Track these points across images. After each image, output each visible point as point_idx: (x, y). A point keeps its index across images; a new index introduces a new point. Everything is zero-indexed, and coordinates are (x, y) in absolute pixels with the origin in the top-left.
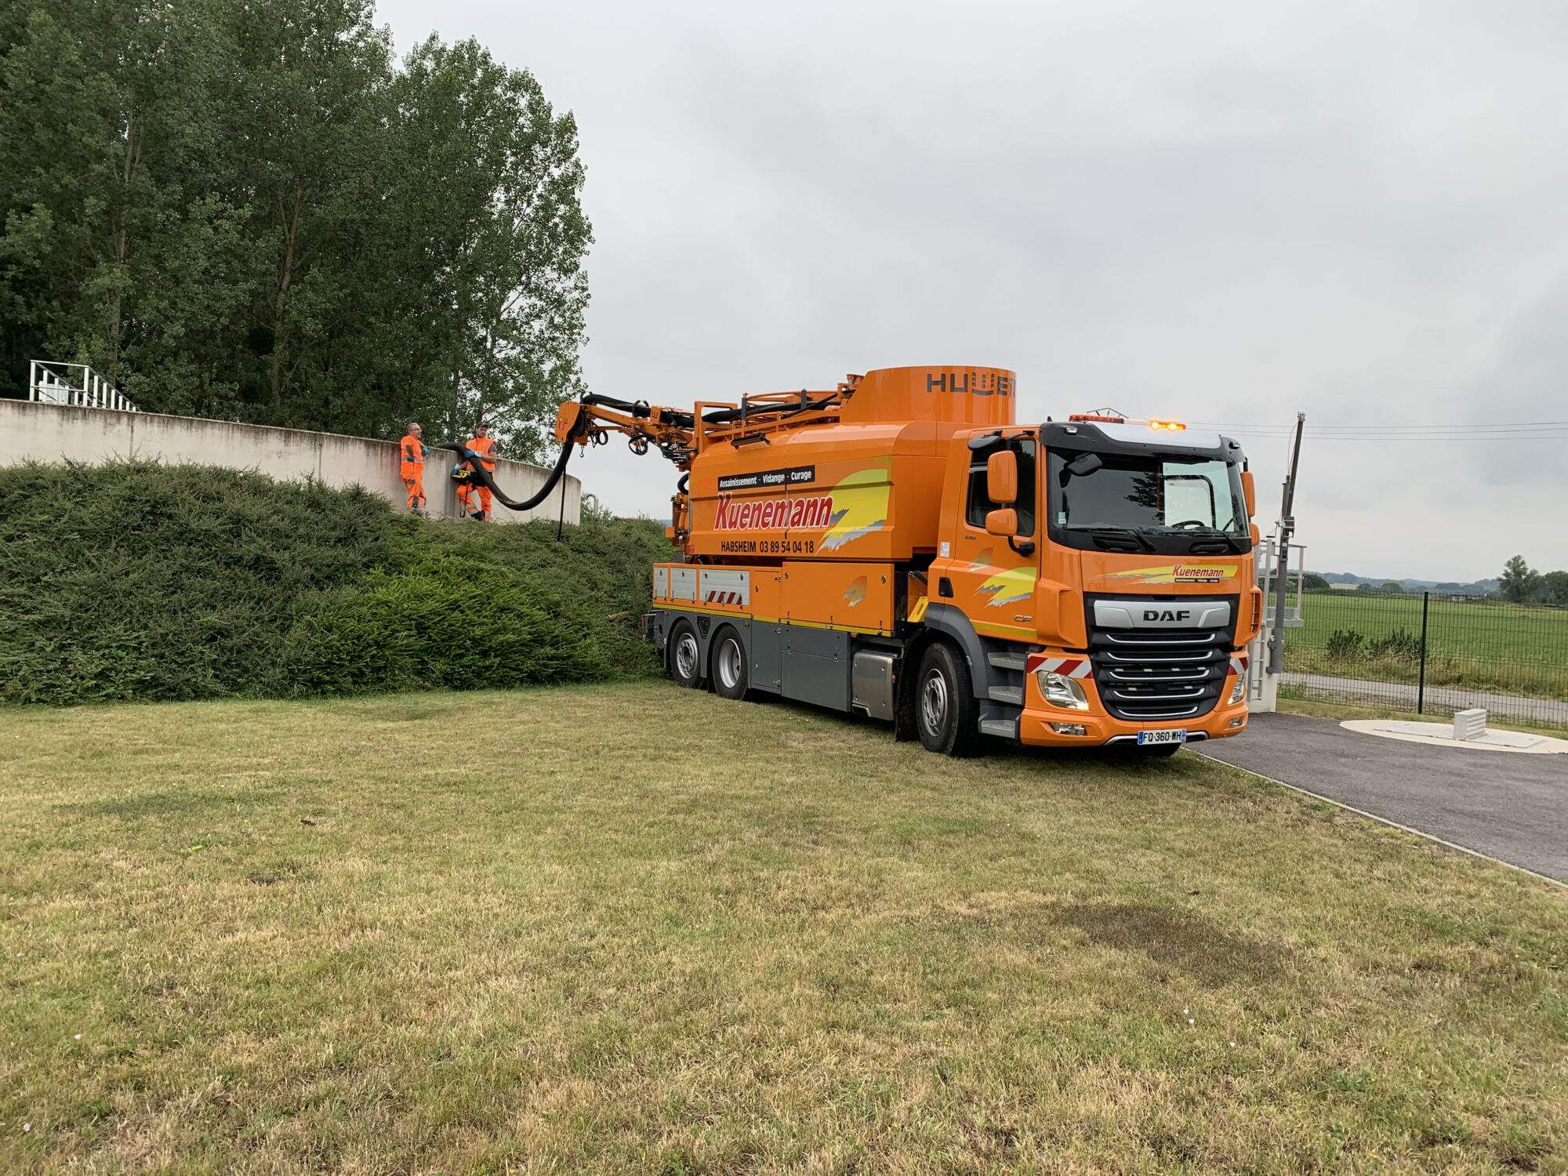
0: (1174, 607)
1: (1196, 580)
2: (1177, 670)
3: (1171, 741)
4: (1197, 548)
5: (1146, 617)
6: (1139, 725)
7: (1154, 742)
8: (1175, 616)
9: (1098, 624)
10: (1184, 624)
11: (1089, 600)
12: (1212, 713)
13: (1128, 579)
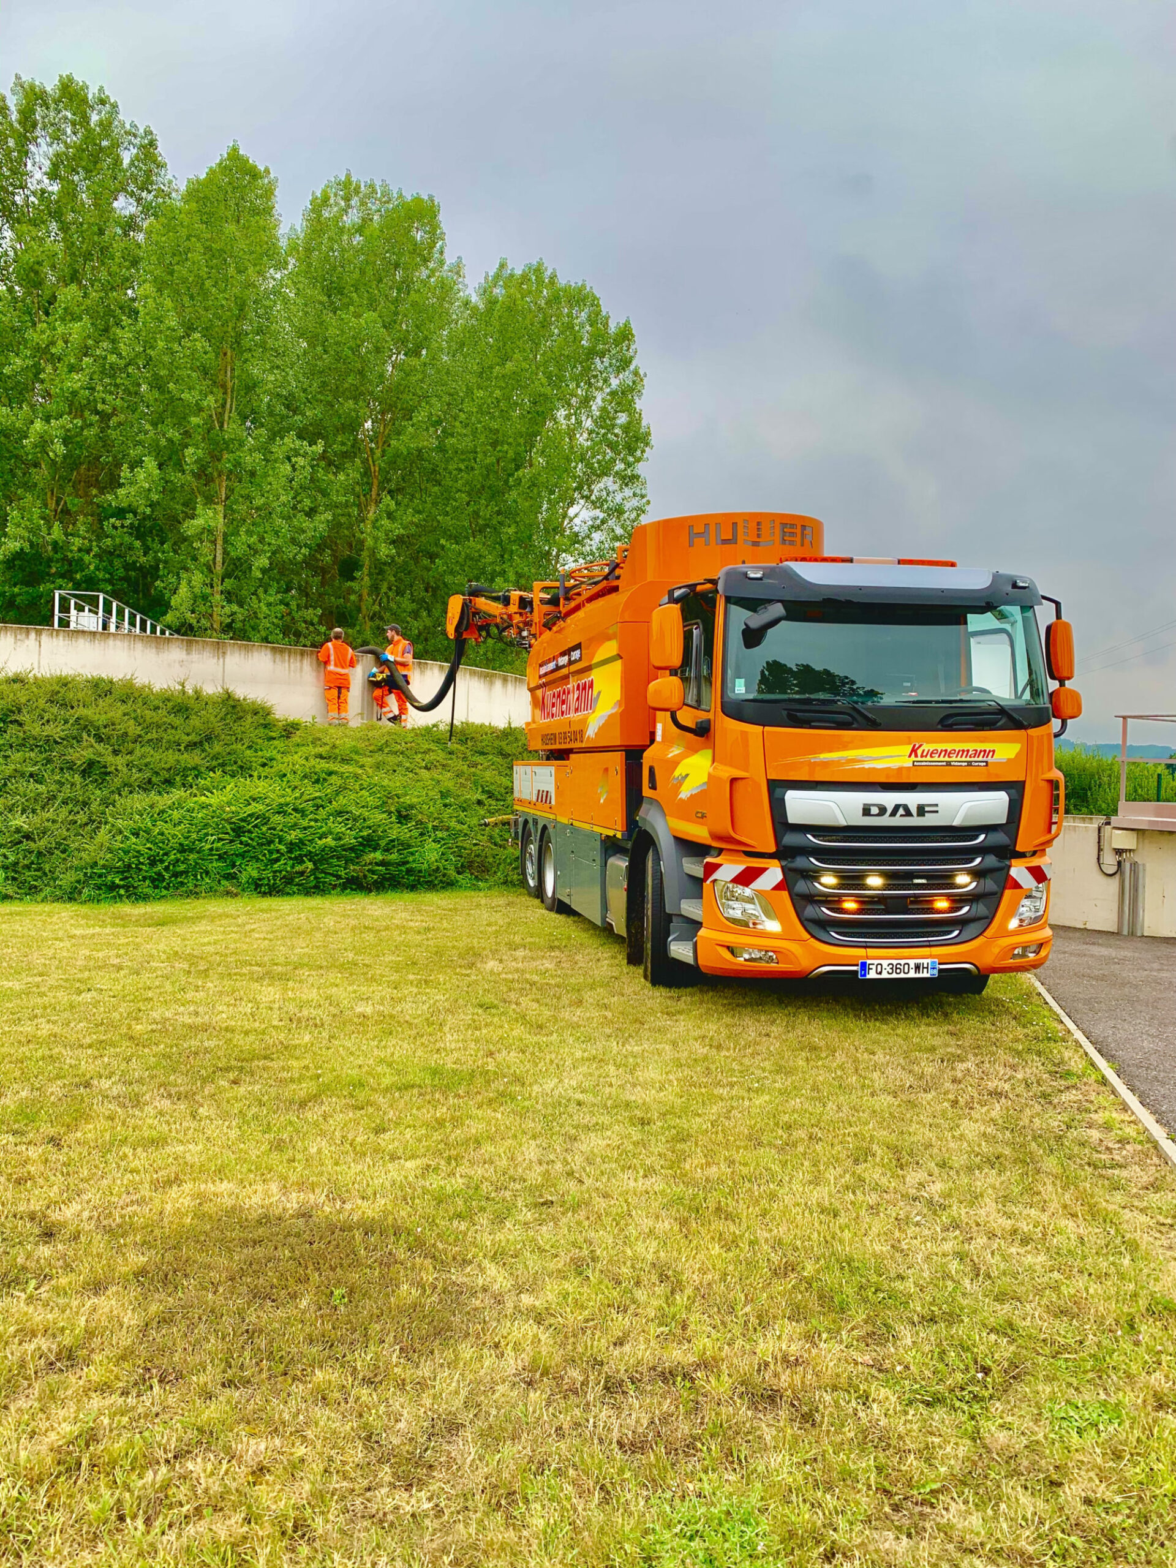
0: (912, 799)
1: (949, 764)
2: (923, 881)
3: (912, 974)
4: (950, 721)
5: (866, 811)
6: (861, 952)
7: (885, 975)
8: (914, 811)
9: (792, 819)
10: (929, 820)
11: (778, 791)
12: (981, 940)
13: (838, 762)
